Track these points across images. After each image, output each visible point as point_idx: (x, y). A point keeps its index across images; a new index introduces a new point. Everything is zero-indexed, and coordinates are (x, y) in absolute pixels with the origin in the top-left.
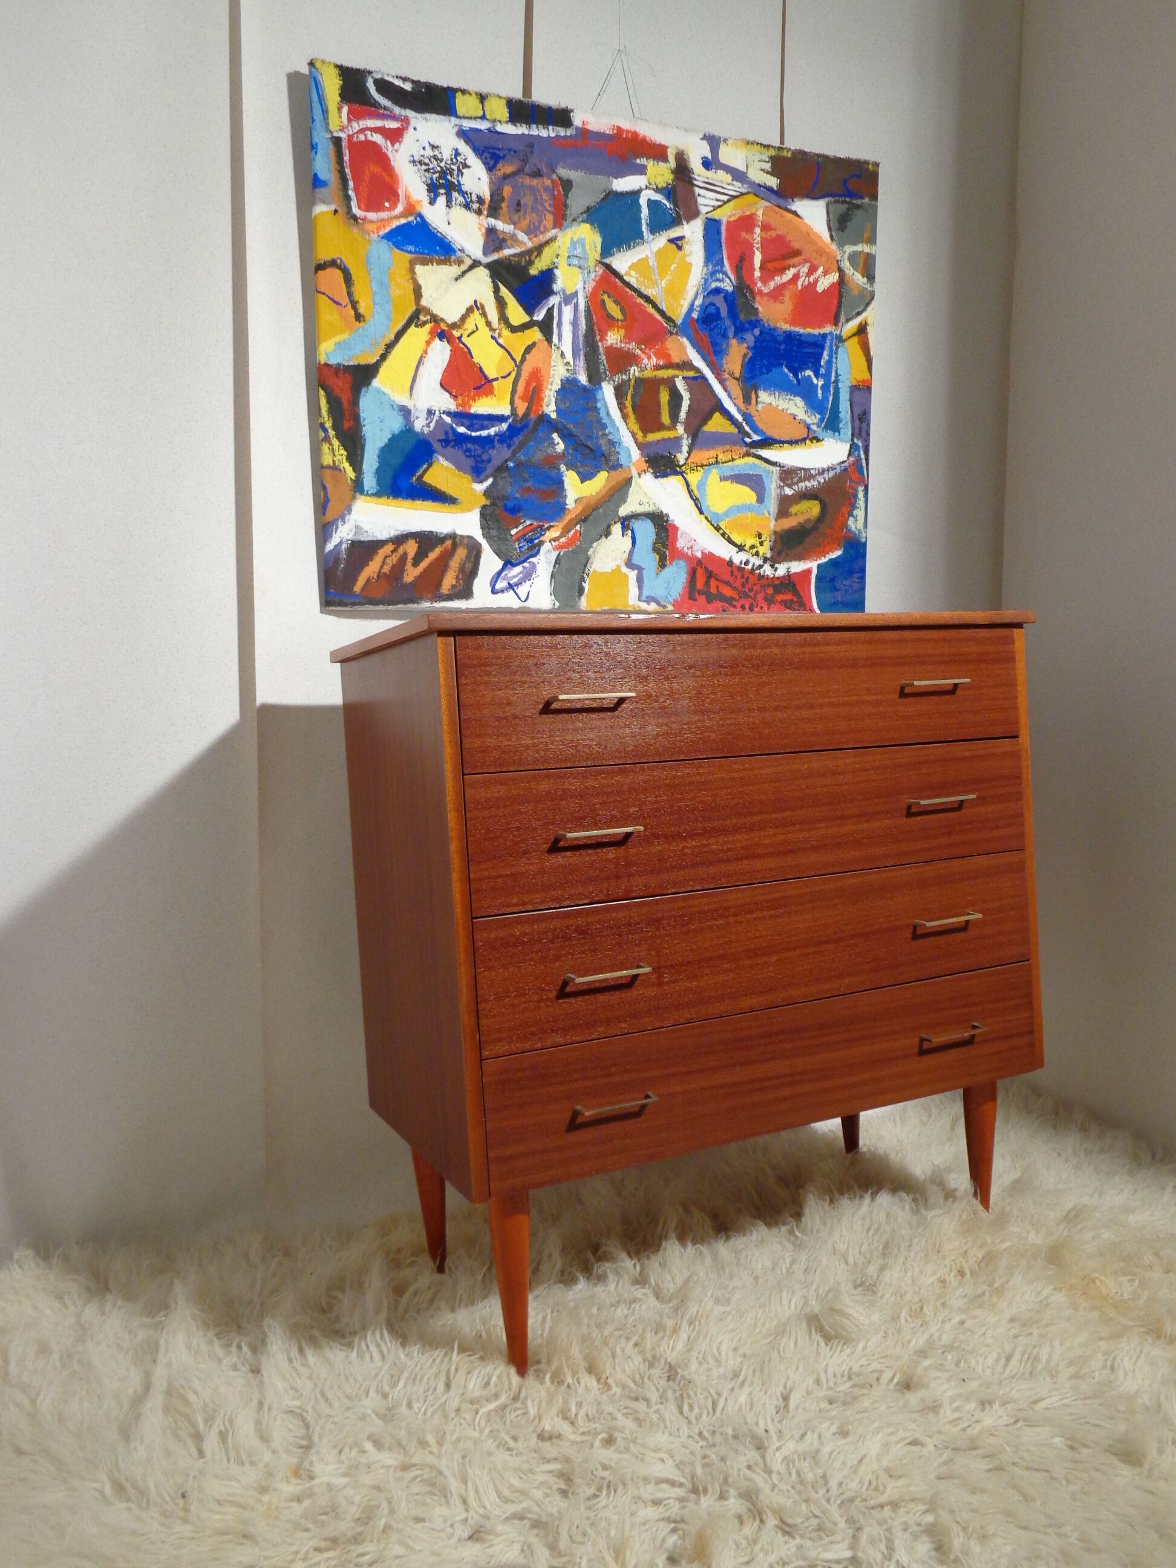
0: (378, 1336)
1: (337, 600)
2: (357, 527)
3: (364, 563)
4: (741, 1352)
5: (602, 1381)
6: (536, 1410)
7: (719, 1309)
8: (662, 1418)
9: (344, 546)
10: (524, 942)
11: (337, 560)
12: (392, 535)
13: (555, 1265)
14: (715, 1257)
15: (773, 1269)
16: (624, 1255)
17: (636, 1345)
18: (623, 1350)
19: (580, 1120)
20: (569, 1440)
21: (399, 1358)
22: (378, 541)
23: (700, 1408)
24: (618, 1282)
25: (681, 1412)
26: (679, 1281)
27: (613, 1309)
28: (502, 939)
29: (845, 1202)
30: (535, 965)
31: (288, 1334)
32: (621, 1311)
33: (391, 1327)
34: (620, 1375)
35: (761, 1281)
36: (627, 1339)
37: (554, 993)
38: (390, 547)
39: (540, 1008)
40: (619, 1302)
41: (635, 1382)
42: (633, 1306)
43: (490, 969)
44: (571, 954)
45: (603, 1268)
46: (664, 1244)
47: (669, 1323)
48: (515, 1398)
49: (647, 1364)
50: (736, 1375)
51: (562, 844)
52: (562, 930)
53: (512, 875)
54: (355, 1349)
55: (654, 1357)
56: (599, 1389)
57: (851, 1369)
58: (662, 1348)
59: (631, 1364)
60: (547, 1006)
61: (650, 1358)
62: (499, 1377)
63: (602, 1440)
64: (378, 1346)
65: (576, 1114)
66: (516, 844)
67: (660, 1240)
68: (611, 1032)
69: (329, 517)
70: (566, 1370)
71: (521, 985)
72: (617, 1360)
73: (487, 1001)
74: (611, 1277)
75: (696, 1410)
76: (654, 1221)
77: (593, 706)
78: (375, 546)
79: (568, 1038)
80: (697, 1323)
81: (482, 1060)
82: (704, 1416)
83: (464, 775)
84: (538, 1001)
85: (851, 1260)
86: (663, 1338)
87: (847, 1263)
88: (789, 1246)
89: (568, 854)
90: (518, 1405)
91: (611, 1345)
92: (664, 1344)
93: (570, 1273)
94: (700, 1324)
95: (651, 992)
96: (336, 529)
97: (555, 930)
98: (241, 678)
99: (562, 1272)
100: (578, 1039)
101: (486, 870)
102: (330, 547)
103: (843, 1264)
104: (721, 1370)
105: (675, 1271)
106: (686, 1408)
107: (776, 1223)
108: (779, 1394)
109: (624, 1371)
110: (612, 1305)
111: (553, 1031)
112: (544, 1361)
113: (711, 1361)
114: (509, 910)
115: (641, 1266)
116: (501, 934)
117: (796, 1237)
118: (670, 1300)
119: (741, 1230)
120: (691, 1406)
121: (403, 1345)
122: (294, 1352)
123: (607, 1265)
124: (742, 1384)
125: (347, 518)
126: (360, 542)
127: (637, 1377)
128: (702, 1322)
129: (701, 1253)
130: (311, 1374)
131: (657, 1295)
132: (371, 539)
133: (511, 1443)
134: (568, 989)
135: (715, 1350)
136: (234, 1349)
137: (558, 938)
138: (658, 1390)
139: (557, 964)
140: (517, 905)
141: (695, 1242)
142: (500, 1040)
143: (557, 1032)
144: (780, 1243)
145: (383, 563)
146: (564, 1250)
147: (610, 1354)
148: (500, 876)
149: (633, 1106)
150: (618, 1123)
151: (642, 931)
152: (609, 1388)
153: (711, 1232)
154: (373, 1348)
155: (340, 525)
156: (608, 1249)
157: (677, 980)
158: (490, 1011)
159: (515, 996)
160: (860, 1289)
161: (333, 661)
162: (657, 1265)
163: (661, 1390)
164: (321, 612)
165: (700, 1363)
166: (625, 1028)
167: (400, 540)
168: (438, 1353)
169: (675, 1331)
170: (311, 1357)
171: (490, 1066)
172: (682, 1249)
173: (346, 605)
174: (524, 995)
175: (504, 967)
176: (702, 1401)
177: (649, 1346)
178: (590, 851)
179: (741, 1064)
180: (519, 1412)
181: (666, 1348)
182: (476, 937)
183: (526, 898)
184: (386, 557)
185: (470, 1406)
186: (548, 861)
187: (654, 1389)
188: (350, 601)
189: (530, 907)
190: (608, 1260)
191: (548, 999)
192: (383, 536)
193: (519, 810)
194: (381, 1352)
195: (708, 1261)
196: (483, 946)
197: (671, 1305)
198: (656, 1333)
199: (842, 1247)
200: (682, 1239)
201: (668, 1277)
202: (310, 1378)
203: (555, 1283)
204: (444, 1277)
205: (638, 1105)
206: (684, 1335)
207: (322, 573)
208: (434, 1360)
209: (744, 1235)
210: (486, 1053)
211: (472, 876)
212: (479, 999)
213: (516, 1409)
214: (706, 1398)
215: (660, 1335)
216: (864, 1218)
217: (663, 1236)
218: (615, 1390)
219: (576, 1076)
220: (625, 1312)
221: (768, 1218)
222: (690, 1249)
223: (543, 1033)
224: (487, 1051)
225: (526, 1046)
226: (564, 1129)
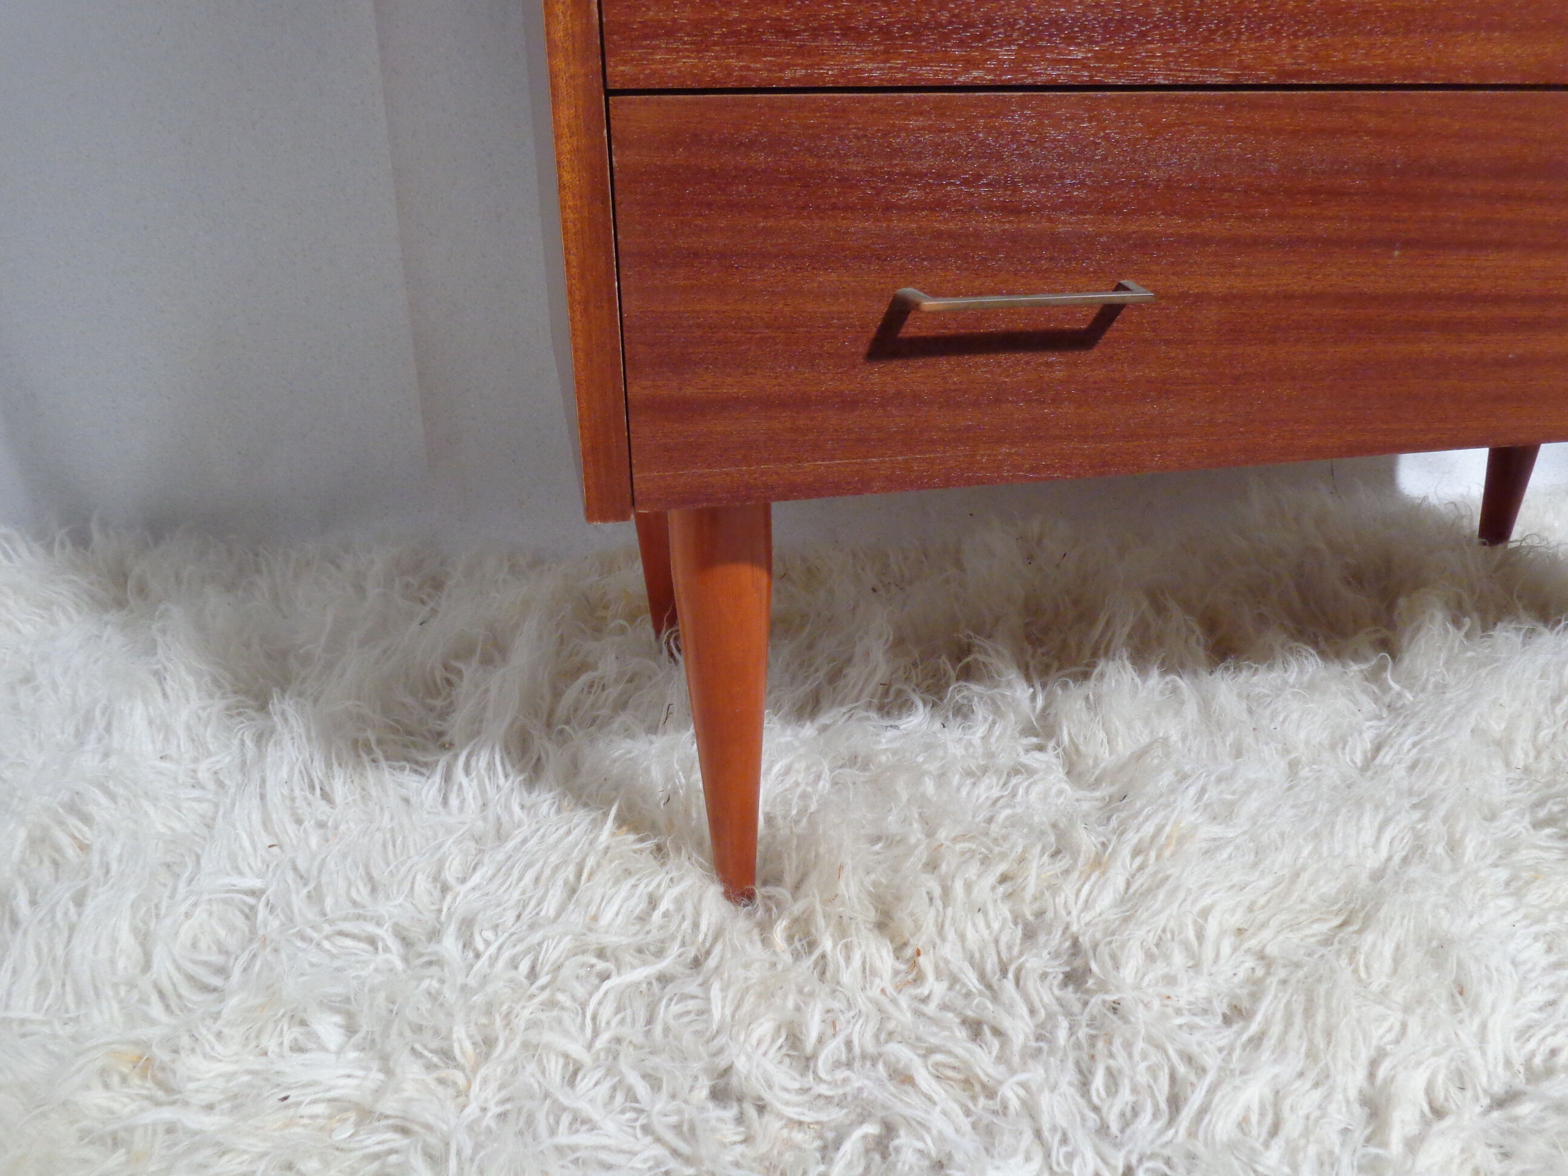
0: (483, 762)
4: (1253, 943)
5: (909, 952)
6: (728, 1011)
7: (1209, 831)
8: (1030, 1110)
13: (872, 674)
14: (1206, 706)
15: (1333, 747)
16: (1013, 675)
17: (1004, 879)
18: (968, 886)
19: (911, 329)
20: (780, 1116)
21: (511, 813)
23: (1135, 1090)
24: (994, 723)
25: (1084, 1085)
26: (1125, 748)
27: (969, 781)
29: (1506, 635)
32: (988, 789)
34: (951, 951)
35: (1304, 772)
36: (985, 861)
40: (985, 770)
41: (982, 977)
42: (1014, 781)
45: (965, 693)
46: (1102, 664)
47: (1087, 841)
48: (697, 963)
49: (1019, 932)
50: (1236, 1014)
54: (437, 778)
55: (1040, 914)
56: (896, 973)
57: (1554, 1052)
58: (1060, 900)
59: (981, 925)
61: (1030, 918)
62: (679, 902)
63: (865, 1137)
65: (901, 309)
67: (1095, 654)
68: (1042, 71)
72: (950, 911)
74: (981, 712)
75: (1125, 1096)
76: (1086, 615)
79: (896, 69)
80: (1153, 854)
81: (609, 93)
82: (1146, 1116)
85: (1520, 756)
86: (1067, 872)
87: (1508, 764)
88: (1368, 705)
90: (693, 988)
91: (944, 868)
92: (1068, 889)
93: (900, 693)
94: (1158, 857)
99: (886, 687)
100: (927, 73)
103: (1498, 765)
104: (1202, 987)
105: (1117, 723)
106: (1099, 1082)
107: (1339, 655)
108: (1353, 1094)
109: (962, 937)
110: (969, 773)
111: (847, 31)
112: (789, 879)
113: (1179, 959)
115: (1046, 699)
117: (1385, 689)
118: (1097, 783)
119: (1266, 657)
120: (1113, 1078)
121: (531, 783)
123: (975, 688)
124: (1257, 1041)
127: (991, 965)
128: (1167, 853)
129: (1175, 690)
131: (1073, 771)
133: (642, 1089)
135: (1191, 934)
136: (236, 737)
138: (1032, 1012)
141: (1167, 668)
142: (672, 33)
143: (859, 36)
144: (1350, 694)
146: (899, 644)
147: (937, 892)
149: (1070, 308)
150: (1022, 357)
152: (919, 979)
153: (1201, 652)
156: (981, 658)
160: (1548, 831)
162: (1080, 704)
163: (1042, 1014)
165: (1150, 957)
166: (1083, 64)
168: (582, 818)
169: (1099, 863)
170: (342, 781)
171: (636, 115)
172: (1138, 680)
176: (1143, 1078)
177: (1031, 889)
179: (1407, 244)
180: (691, 1005)
181: (1071, 900)
185: (594, 960)
187: (1023, 1010)
190: (979, 680)
195: (1191, 711)
197: (1098, 794)
198: (1056, 854)
199: (1497, 728)
200: (1141, 658)
201: (1101, 735)
203: (869, 706)
205: (1090, 305)
206: (1118, 878)
208: (569, 831)
209: (1270, 668)
210: (623, 71)
213: (684, 997)
214: (1153, 1071)
215: (1064, 862)
216: (1544, 675)
217: (1101, 650)
218: (935, 987)
219: (914, 193)
220: (996, 793)
221: (1322, 643)
222: (1155, 679)
223: (815, 33)
224: (625, 62)
225: (760, 70)
226: (863, 349)
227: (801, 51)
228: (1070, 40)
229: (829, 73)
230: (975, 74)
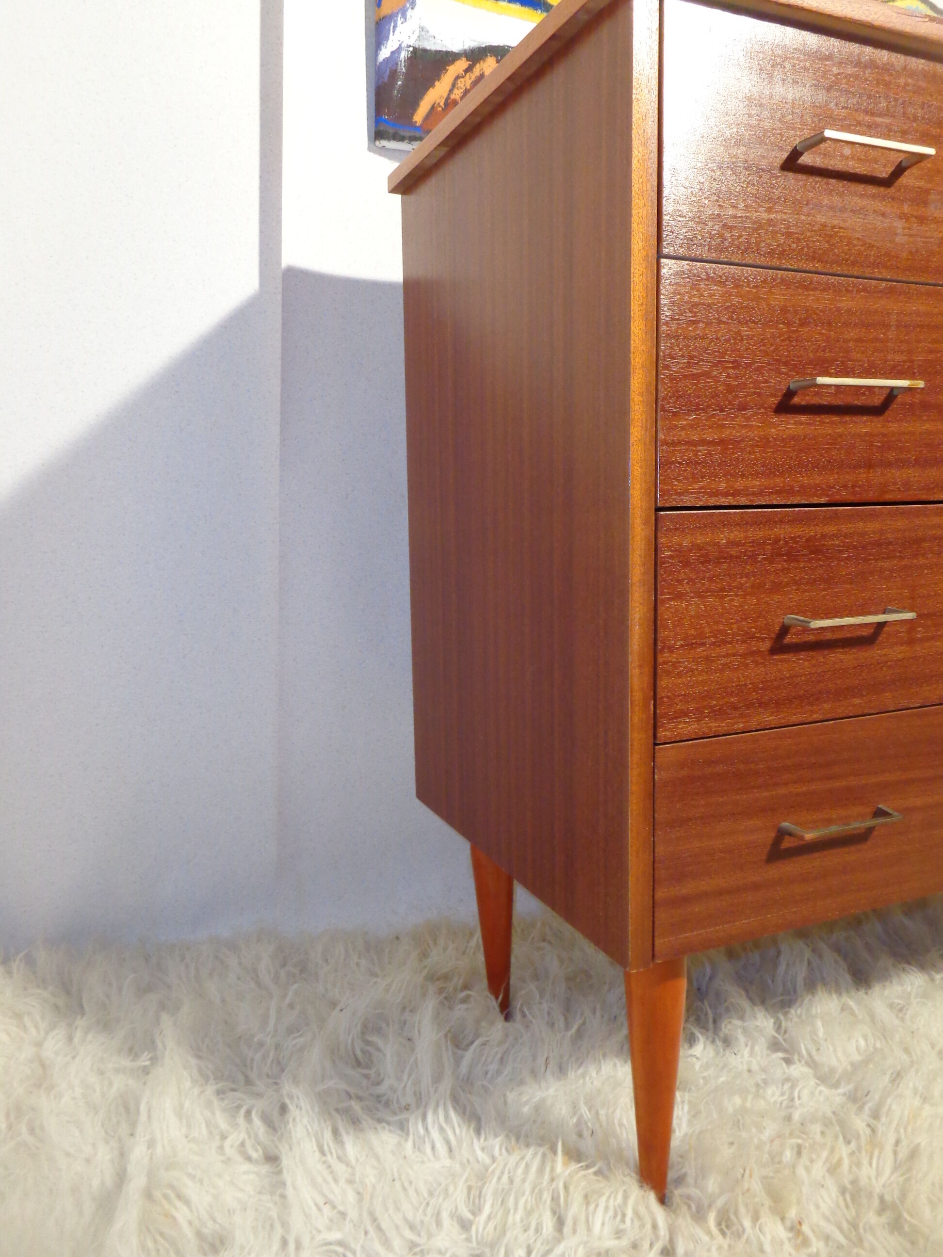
0: (442, 1118)
1: (391, 131)
2: (422, 29)
3: (428, 82)
9: (404, 55)
10: (731, 556)
11: (394, 74)
12: (466, 47)
19: (786, 844)
21: (476, 1155)
22: (447, 53)
24: (753, 1048)
28: (700, 548)
30: (744, 597)
31: (317, 1109)
32: (773, 1095)
33: (455, 1100)
34: (816, 1218)
37: (766, 645)
38: (461, 65)
39: (746, 666)
41: (843, 1233)
42: (787, 1088)
43: (679, 596)
44: (796, 583)
47: (858, 1125)
51: (796, 400)
52: (787, 543)
53: (721, 442)
54: (411, 1134)
55: (855, 1184)
56: (791, 1241)
58: (863, 1172)
59: (825, 1196)
60: (757, 664)
61: (850, 1187)
62: (635, 1210)
64: (442, 1130)
65: (782, 834)
66: (730, 389)
68: (841, 711)
69: (385, 10)
70: (742, 1210)
71: (721, 627)
73: (671, 649)
74: (742, 1039)
77: (858, 171)
78: (444, 59)
79: (781, 719)
80: (902, 1131)
81: (655, 744)
83: (660, 255)
84: (744, 656)
86: (858, 1151)
89: (803, 418)
92: (865, 1163)
94: (906, 1133)
95: (899, 652)
96: (395, 27)
97: (777, 541)
98: (261, 232)
100: (794, 719)
101: (683, 428)
102: (385, 53)
107: (923, 968)
109: (817, 1207)
111: (761, 704)
112: (692, 1179)
114: (712, 502)
116: (700, 539)
118: (837, 1083)
121: (478, 1131)
122: (328, 1135)
123: (737, 1022)
125: (409, 13)
126: (425, 51)
127: (845, 1225)
128: (910, 1130)
130: (353, 1175)
131: (818, 1075)
132: (439, 48)
134: (788, 639)
136: (241, 1120)
137: (781, 555)
139: (777, 597)
140: (726, 495)
142: (685, 714)
143: (766, 706)
145: (454, 85)
148: (703, 442)
149: (856, 828)
151: (895, 557)
152: (806, 1241)
154: (435, 1134)
155: (399, 22)
157: (933, 638)
158: (675, 665)
159: (713, 644)
161: (393, 190)
164: (369, 149)
167: (476, 55)
168: (533, 1155)
170: (352, 1147)
171: (667, 754)
173: (402, 139)
174: (725, 642)
175: (700, 595)
178: (835, 418)
181: (869, 1170)
182: (662, 540)
183: (739, 484)
184: (457, 78)
186: (775, 425)
188: (408, 134)
189: (743, 501)
191: (758, 652)
192: (455, 47)
193: (739, 333)
194: (448, 1142)
196: (671, 557)
202: (350, 1182)
204: (517, 1025)
207: (373, 94)
208: (527, 1166)
210: (663, 734)
211: (661, 436)
212: (660, 645)
218: (816, 1244)
219: (787, 776)
220: (778, 1096)
223: (748, 707)
224: (665, 730)
225: (722, 725)
226: (764, 857)
227: (742, 716)
228: (854, 696)
229: (754, 724)
230: (815, 716)
